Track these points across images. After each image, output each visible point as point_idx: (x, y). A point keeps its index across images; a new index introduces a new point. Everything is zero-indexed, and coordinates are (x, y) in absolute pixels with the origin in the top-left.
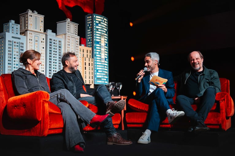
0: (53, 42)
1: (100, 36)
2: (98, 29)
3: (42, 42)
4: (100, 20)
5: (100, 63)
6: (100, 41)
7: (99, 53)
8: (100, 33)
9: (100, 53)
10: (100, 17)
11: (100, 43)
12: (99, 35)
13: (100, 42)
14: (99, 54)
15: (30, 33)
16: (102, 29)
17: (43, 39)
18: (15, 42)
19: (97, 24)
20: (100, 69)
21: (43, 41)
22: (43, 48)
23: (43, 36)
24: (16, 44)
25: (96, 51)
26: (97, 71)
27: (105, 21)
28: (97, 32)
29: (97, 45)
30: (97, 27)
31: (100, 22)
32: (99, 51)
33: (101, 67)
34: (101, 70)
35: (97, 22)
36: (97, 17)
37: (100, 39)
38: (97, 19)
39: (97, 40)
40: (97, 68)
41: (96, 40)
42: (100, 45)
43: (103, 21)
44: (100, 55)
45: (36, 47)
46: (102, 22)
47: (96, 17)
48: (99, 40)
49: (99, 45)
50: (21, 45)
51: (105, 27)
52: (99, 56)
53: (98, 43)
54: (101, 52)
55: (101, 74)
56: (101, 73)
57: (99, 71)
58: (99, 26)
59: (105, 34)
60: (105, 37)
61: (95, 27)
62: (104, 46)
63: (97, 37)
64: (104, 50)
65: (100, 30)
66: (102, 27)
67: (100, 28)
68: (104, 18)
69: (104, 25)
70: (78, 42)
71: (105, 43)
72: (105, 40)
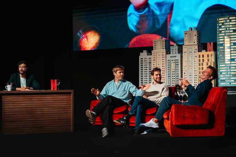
1: (224, 37)
2: (221, 31)
4: (223, 21)
5: (224, 65)
7: (223, 55)
8: (224, 34)
10: (223, 19)
11: (223, 45)
12: (222, 37)
13: (224, 43)
16: (226, 29)
19: (220, 27)
25: (220, 54)
26: (221, 73)
27: (230, 20)
29: (220, 48)
30: (220, 30)
31: (223, 24)
32: (223, 53)
33: (225, 69)
34: (225, 72)
35: (220, 24)
36: (220, 19)
37: (224, 41)
38: (220, 22)
39: (220, 43)
40: (221, 71)
48: (222, 42)
49: (222, 47)
51: (231, 26)
52: (223, 58)
53: (222, 45)
54: (225, 54)
55: (224, 76)
56: (225, 74)
57: (222, 73)
58: (223, 28)
59: (232, 34)
60: (232, 36)
61: (218, 30)
62: (229, 46)
63: (220, 40)
64: (229, 50)
65: (223, 32)
66: (225, 27)
67: (223, 29)
68: (229, 18)
69: (230, 25)
70: (196, 50)
71: (231, 43)
72: (230, 41)
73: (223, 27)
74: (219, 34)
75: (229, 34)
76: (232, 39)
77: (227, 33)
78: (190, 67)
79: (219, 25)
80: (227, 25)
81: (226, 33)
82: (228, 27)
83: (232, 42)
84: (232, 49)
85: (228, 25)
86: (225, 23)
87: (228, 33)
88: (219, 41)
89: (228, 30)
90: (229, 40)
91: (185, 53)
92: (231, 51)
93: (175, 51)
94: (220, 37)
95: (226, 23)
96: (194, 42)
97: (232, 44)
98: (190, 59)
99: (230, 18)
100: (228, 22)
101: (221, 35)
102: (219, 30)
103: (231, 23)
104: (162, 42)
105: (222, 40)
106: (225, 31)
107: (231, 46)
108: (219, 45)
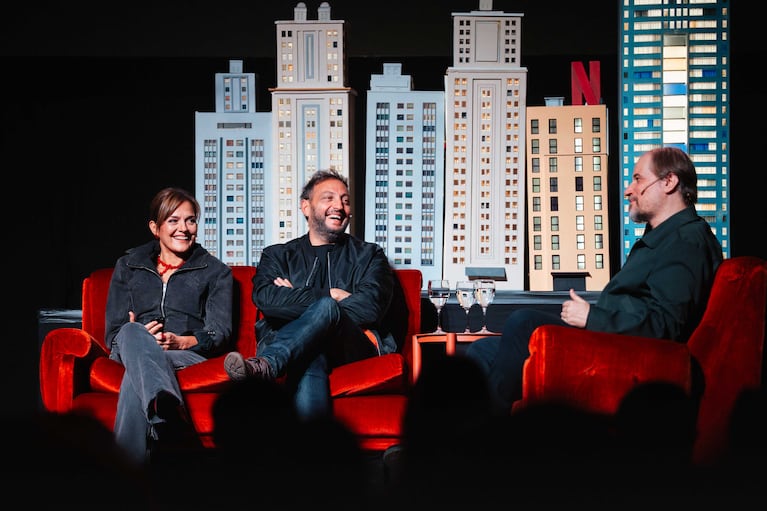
0: (394, 112)
1: (659, 38)
2: (642, 11)
3: (332, 124)
6: (657, 63)
7: (650, 122)
8: (657, 26)
9: (656, 123)
11: (656, 75)
12: (650, 38)
13: (660, 69)
14: (650, 127)
15: (282, 101)
16: (672, 3)
17: (340, 112)
18: (230, 143)
21: (337, 118)
22: (340, 146)
23: (340, 102)
24: (235, 148)
25: (632, 118)
28: (637, 27)
29: (637, 88)
30: (639, 2)
32: (650, 112)
37: (659, 57)
39: (637, 63)
41: (631, 63)
42: (659, 81)
44: (660, 129)
45: (309, 147)
48: (650, 63)
49: (650, 87)
50: (252, 149)
52: (649, 136)
53: (645, 75)
54: (660, 117)
59: (700, 24)
60: (699, 37)
61: (627, 2)
62: (685, 81)
63: (637, 51)
64: (683, 100)
65: (657, 13)
70: (517, 93)
71: (691, 68)
72: (691, 56)
74: (631, 21)
75: (685, 26)
76: (699, 49)
77: (675, 19)
81: (669, 18)
83: (696, 62)
84: (697, 98)
87: (682, 18)
88: (633, 57)
89: (682, 6)
90: (683, 51)
92: (691, 105)
94: (637, 39)
97: (698, 74)
101: (646, 26)
102: (631, 2)
105: (649, 50)
106: (666, 10)
107: (691, 80)
108: (630, 74)
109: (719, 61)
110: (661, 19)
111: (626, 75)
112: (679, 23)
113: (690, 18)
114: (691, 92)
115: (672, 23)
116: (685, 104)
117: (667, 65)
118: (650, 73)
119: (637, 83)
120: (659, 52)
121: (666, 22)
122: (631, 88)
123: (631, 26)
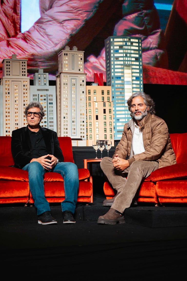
1: (123, 67)
2: (117, 58)
4: (121, 44)
5: (123, 109)
6: (122, 74)
7: (121, 93)
8: (122, 63)
9: (123, 93)
10: (121, 40)
11: (122, 78)
12: (120, 67)
13: (123, 76)
14: (121, 95)
16: (126, 56)
19: (117, 51)
20: (124, 116)
25: (115, 91)
26: (118, 120)
27: (132, 43)
28: (116, 63)
29: (117, 82)
30: (116, 55)
31: (121, 47)
32: (121, 90)
33: (125, 114)
34: (125, 118)
35: (115, 48)
36: (115, 40)
37: (123, 72)
38: (115, 44)
39: (116, 74)
40: (118, 116)
41: (114, 74)
42: (123, 80)
43: (129, 44)
44: (124, 95)
46: (126, 45)
47: (113, 40)
48: (120, 74)
49: (120, 82)
51: (132, 52)
52: (120, 97)
53: (119, 78)
54: (124, 91)
57: (120, 120)
58: (121, 53)
59: (134, 63)
60: (134, 67)
61: (112, 55)
62: (131, 80)
63: (116, 70)
64: (130, 87)
65: (122, 59)
66: (125, 53)
67: (122, 55)
68: (130, 39)
69: (131, 50)
70: (83, 81)
71: (133, 76)
72: (132, 73)
73: (121, 51)
74: (114, 61)
75: (130, 63)
76: (134, 71)
77: (127, 61)
78: (72, 108)
79: (113, 47)
80: (127, 49)
81: (126, 61)
82: (129, 53)
83: (134, 75)
84: (134, 86)
85: (129, 49)
86: (124, 47)
87: (129, 61)
88: (115, 72)
89: (129, 57)
90: (130, 71)
91: (65, 86)
92: (133, 88)
93: (44, 81)
94: (116, 67)
95: (126, 47)
96: (79, 70)
97: (134, 78)
98: (73, 96)
99: (132, 40)
100: (129, 46)
101: (118, 63)
102: (114, 55)
103: (132, 48)
104: (21, 64)
105: (120, 70)
106: (124, 58)
107: (133, 80)
108: (114, 78)
109: (140, 75)
110: (123, 61)
111: (113, 78)
112: (128, 62)
113: (132, 61)
114: (133, 84)
115: (126, 62)
116: (131, 88)
117: (125, 75)
118: (120, 78)
119: (116, 81)
120: (123, 71)
121: (125, 62)
122: (114, 82)
123: (114, 63)
